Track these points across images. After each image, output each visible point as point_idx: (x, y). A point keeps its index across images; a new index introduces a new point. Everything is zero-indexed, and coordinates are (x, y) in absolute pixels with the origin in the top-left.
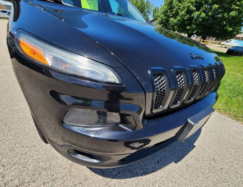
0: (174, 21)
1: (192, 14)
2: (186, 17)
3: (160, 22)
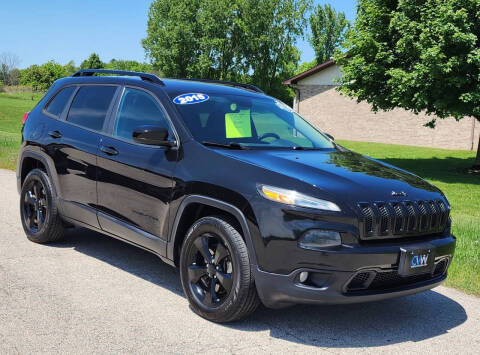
0: (405, 79)
1: (469, 55)
2: (449, 64)
3: (352, 82)
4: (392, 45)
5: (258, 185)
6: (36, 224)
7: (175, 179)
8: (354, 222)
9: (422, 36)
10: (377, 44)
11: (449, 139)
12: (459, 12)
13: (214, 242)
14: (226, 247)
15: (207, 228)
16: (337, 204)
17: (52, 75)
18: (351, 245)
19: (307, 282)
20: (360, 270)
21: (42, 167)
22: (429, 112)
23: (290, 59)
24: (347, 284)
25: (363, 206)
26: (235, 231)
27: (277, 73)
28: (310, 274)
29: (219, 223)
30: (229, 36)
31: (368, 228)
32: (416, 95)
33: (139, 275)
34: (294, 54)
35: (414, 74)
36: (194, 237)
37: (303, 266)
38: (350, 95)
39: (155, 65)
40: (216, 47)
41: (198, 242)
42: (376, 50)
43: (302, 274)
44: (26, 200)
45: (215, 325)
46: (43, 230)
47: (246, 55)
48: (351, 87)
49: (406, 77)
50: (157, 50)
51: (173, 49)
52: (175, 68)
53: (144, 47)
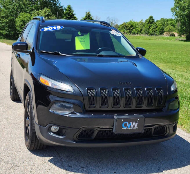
17: (132, 26)
20: (84, 127)
31: (92, 103)
39: (177, 20)
50: (178, 12)
51: (186, 11)
52: (186, 20)
53: (172, 11)
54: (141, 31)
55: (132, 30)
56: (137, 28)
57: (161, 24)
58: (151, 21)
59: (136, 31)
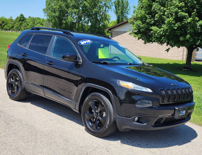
0: (158, 31)
2: (176, 25)
3: (136, 31)
4: (153, 17)
5: (118, 80)
6: (14, 93)
7: (80, 76)
8: (158, 97)
9: (166, 13)
10: (147, 16)
11: (174, 55)
12: (181, 4)
13: (98, 103)
14: (103, 106)
15: (95, 98)
16: (151, 89)
17: (3, 22)
18: (156, 106)
19: (138, 121)
20: (160, 116)
21: (18, 68)
22: (167, 45)
23: (106, 19)
24: (154, 122)
25: (162, 90)
26: (107, 99)
27: (101, 25)
28: (139, 118)
29: (100, 96)
30: (80, 8)
31: (163, 99)
32: (162, 38)
33: (61, 116)
34: (108, 17)
35: (162, 29)
36: (89, 101)
37: (136, 114)
38: (135, 37)
39: (49, 20)
40: (75, 13)
41: (91, 103)
42: (146, 18)
43: (136, 118)
44: (9, 82)
45: (98, 138)
46: (17, 95)
47: (88, 17)
48: (135, 33)
49: (159, 30)
50: (50, 13)
51: (57, 13)
52: (57, 21)
53: (44, 12)
54: (13, 27)
55: (4, 26)
56: (8, 25)
57: (32, 23)
58: (22, 19)
59: (8, 27)
